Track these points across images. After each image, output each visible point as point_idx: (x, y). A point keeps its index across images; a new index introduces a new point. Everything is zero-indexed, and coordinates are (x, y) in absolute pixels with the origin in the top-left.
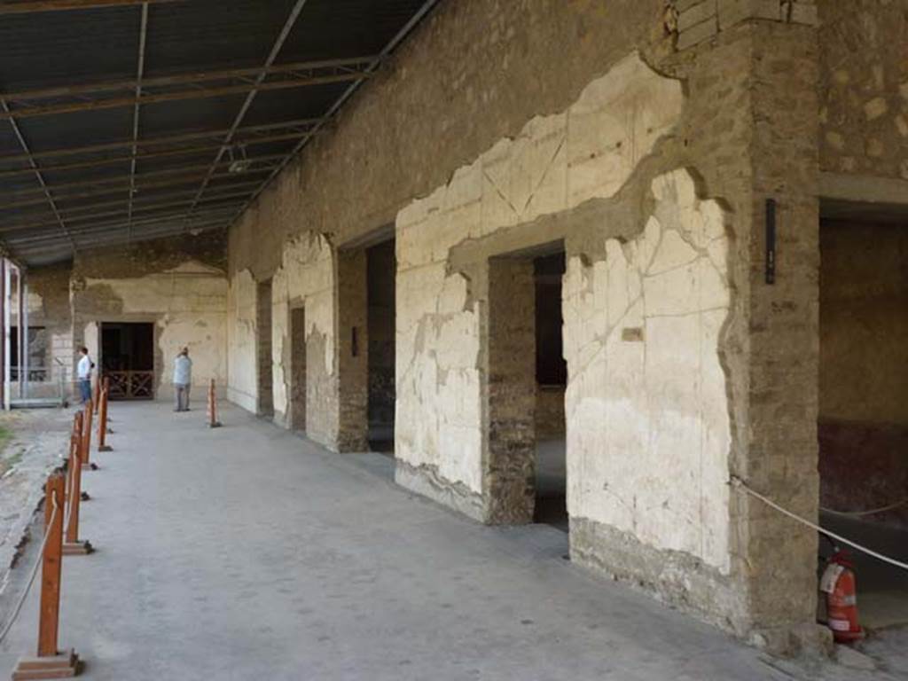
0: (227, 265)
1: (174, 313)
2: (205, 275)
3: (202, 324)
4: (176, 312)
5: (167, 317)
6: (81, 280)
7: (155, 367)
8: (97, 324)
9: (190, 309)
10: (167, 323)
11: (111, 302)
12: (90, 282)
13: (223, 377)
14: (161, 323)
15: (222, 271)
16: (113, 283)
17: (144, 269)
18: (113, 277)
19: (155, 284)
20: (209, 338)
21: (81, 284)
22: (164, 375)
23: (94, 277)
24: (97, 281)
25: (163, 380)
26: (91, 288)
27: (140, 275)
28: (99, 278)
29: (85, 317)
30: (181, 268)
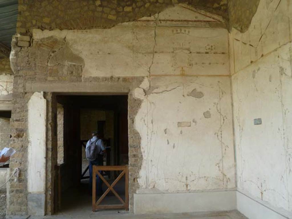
0: (226, 10)
1: (155, 78)
2: (197, 24)
3: (197, 95)
4: (158, 77)
5: (145, 84)
6: (27, 33)
7: (131, 160)
8: (45, 95)
9: (178, 72)
10: (146, 93)
11: (67, 63)
12: (38, 35)
13: (230, 175)
14: (137, 93)
15: (220, 18)
16: (69, 35)
17: (114, 18)
18: (69, 27)
19: (128, 36)
20: (207, 115)
21: (27, 38)
22: (142, 173)
23: (42, 29)
24: (47, 34)
25: (141, 181)
26: (41, 44)
27: (108, 24)
28: (51, 29)
29: (29, 85)
30: (163, 15)
